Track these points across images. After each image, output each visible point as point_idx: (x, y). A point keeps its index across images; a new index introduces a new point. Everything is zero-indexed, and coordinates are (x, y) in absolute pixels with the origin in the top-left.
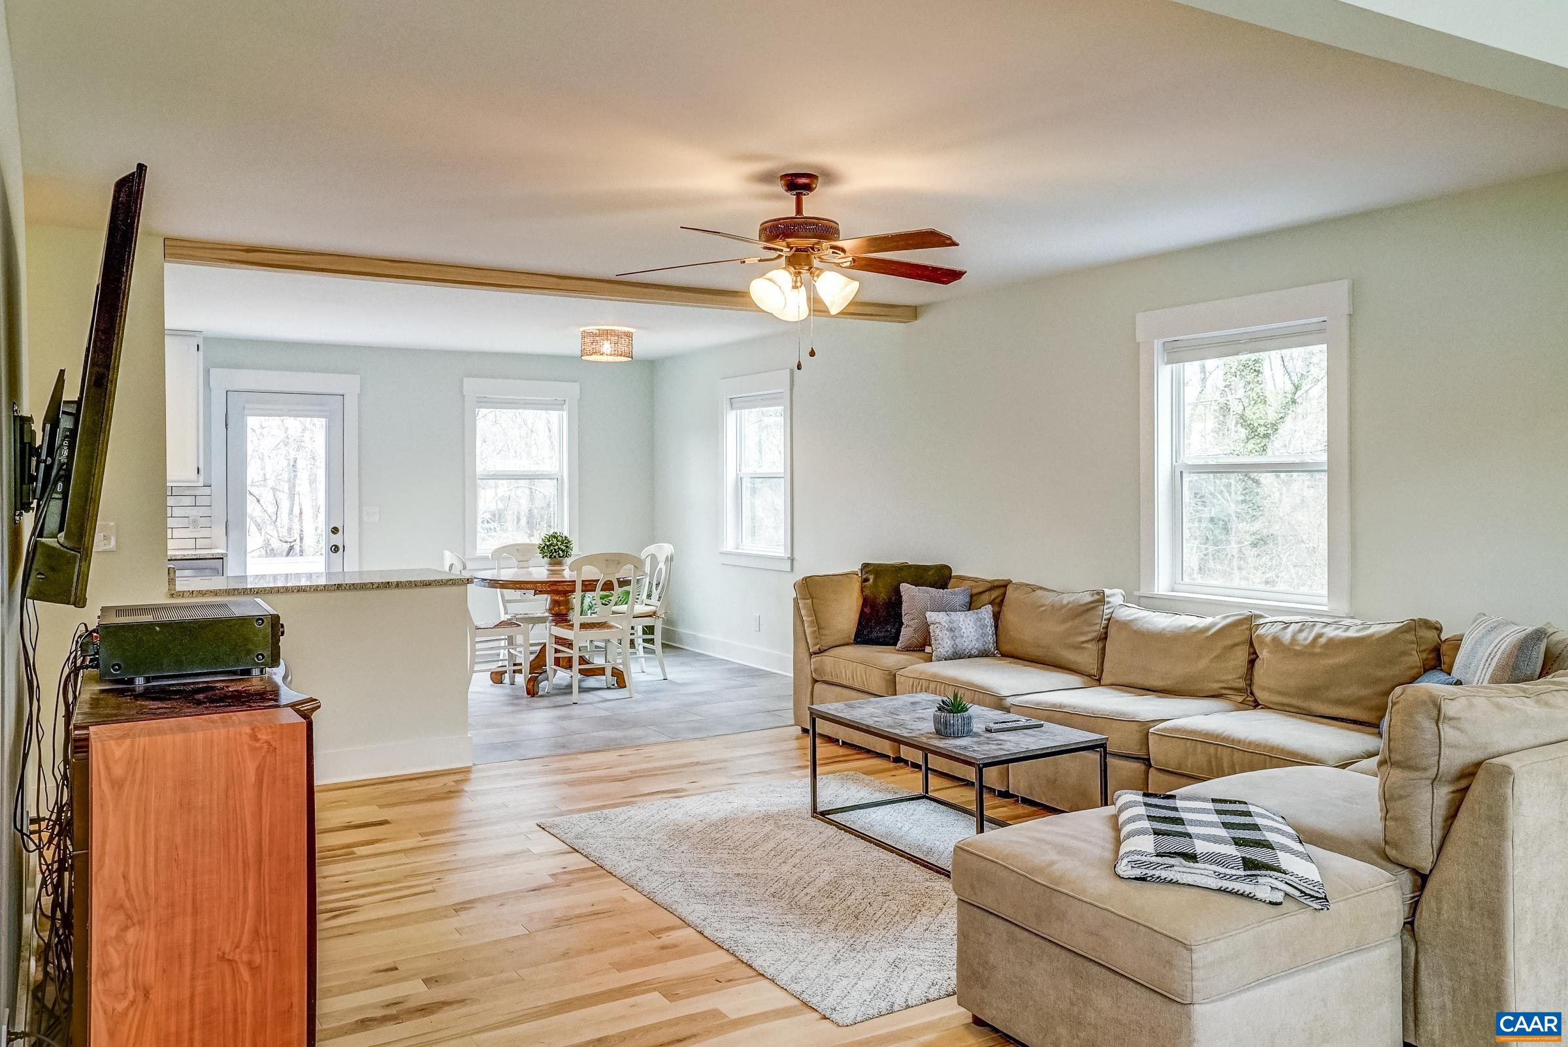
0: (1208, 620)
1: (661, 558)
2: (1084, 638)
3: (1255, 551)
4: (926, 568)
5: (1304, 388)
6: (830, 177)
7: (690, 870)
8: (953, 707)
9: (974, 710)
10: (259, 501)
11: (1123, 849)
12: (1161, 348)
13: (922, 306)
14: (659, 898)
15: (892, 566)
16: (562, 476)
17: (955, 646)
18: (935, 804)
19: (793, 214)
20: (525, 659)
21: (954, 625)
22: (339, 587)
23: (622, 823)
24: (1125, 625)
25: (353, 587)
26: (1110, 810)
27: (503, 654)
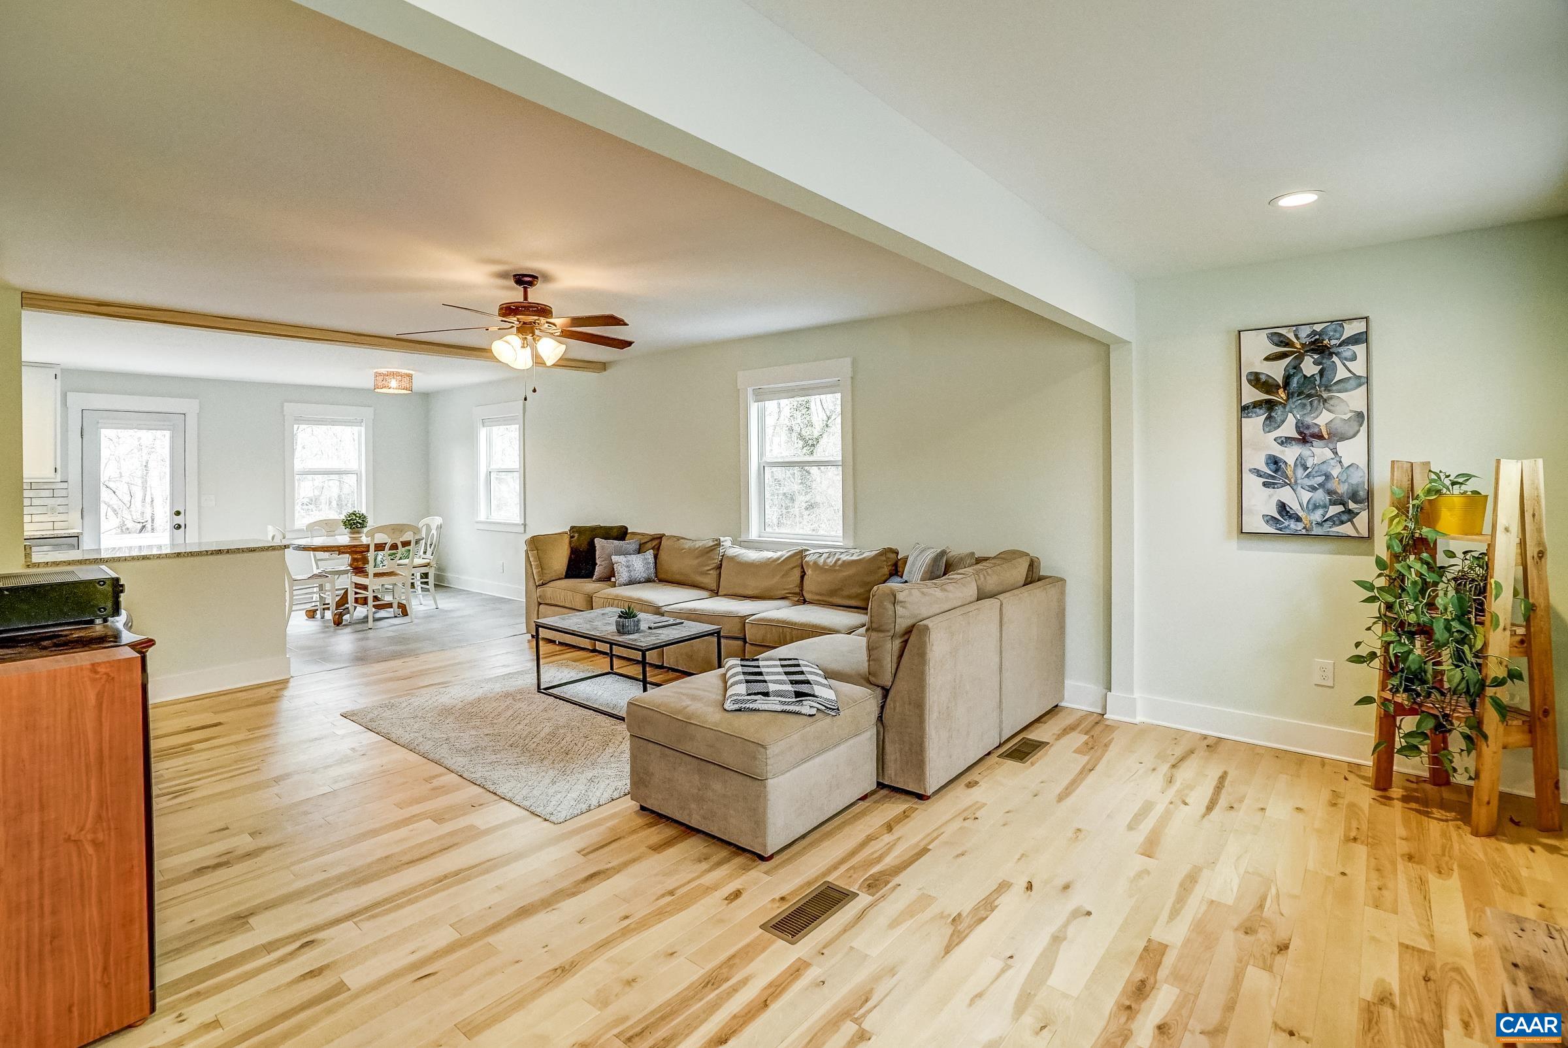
0: (779, 554)
1: (434, 527)
2: (709, 568)
3: (808, 512)
4: (611, 528)
5: (833, 418)
6: (547, 278)
7: (454, 735)
8: (627, 615)
9: (641, 616)
10: (114, 492)
11: (729, 693)
12: (751, 392)
13: (611, 362)
14: (431, 756)
15: (590, 527)
16: (361, 472)
17: (630, 577)
18: (618, 677)
19: (522, 300)
20: (331, 600)
21: (630, 563)
22: (178, 555)
23: (404, 708)
24: (732, 559)
25: (192, 554)
26: (722, 670)
27: (316, 597)
